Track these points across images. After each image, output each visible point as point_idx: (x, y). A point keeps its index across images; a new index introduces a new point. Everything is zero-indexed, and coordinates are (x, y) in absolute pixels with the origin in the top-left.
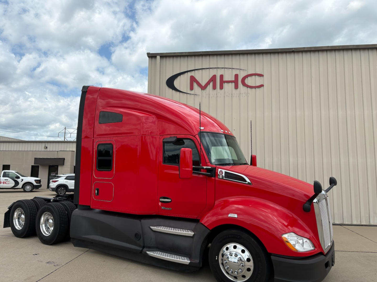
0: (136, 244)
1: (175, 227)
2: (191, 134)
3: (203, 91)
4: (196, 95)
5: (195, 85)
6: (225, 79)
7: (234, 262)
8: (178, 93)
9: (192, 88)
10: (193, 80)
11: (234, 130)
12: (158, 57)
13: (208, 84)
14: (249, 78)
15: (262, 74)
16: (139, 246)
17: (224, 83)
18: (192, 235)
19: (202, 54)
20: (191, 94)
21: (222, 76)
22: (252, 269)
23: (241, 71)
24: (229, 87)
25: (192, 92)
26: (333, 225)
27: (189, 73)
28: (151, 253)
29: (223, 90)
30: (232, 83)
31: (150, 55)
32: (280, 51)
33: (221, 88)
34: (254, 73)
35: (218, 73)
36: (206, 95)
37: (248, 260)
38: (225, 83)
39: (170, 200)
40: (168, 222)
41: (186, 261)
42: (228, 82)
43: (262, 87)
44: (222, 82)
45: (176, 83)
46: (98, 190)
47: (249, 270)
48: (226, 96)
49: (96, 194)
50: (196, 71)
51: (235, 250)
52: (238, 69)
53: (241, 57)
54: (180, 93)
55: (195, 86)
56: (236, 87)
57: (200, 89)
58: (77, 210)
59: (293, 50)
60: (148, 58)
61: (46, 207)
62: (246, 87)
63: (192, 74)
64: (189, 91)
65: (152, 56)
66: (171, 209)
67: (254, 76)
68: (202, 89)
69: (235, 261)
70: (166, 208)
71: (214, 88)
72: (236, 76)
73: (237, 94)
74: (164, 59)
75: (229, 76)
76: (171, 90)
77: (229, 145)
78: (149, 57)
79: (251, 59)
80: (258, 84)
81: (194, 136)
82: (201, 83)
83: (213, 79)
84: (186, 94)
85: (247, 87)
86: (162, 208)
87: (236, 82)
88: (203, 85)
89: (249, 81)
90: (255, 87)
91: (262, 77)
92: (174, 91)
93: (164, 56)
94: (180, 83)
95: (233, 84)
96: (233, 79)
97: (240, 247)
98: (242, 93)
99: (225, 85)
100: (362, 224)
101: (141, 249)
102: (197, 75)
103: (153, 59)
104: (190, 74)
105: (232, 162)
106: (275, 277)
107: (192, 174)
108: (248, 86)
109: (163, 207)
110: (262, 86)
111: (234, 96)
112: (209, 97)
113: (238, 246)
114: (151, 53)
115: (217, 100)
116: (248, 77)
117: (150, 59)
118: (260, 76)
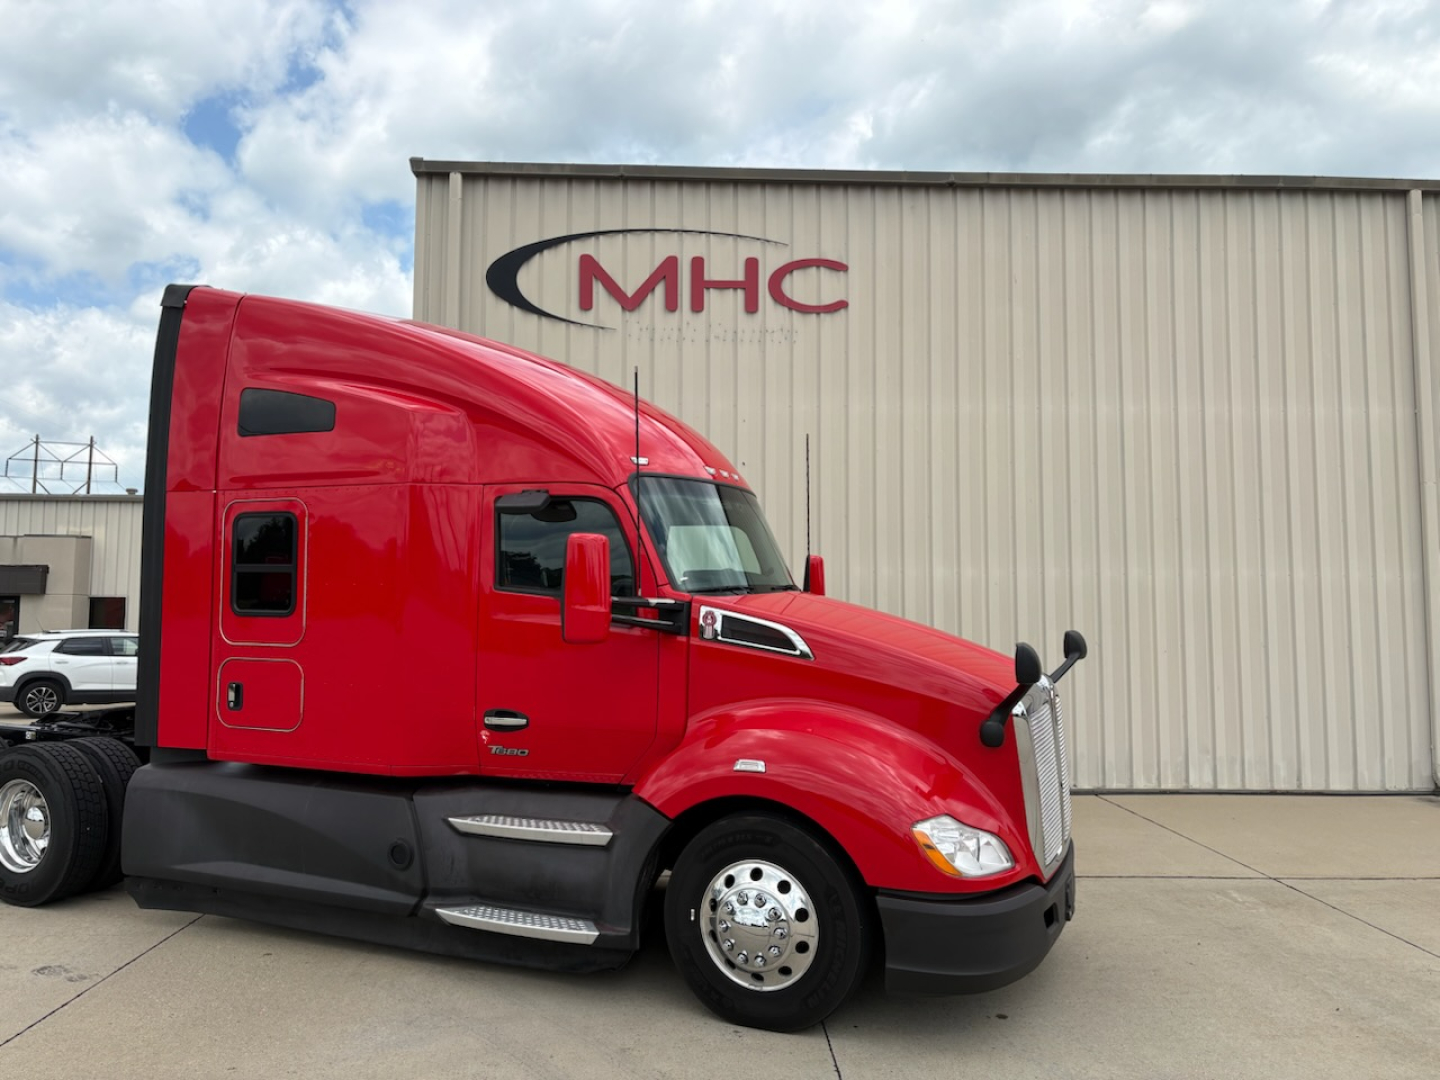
0: (393, 885)
1: (539, 817)
2: (603, 483)
3: (628, 313)
4: (602, 328)
5: (599, 290)
6: (712, 273)
7: (753, 925)
8: (534, 318)
9: (586, 303)
10: (590, 270)
11: (744, 464)
12: (456, 178)
13: (647, 289)
14: (795, 273)
15: (844, 262)
16: (406, 889)
17: (705, 291)
18: (604, 842)
19: (626, 174)
20: (582, 325)
21: (698, 264)
22: (813, 944)
23: (770, 248)
24: (723, 305)
25: (588, 318)
26: (1073, 793)
27: (574, 244)
28: (451, 914)
29: (704, 313)
30: (735, 289)
31: (423, 169)
32: (905, 181)
33: (697, 306)
34: (813, 255)
35: (686, 250)
36: (641, 329)
37: (802, 915)
38: (712, 290)
39: (523, 721)
40: (513, 798)
41: (583, 932)
42: (722, 285)
43: (842, 311)
44: (701, 285)
45: (527, 280)
46: (237, 691)
47: (802, 947)
48: (712, 338)
49: (232, 704)
50: (601, 237)
51: (756, 884)
52: (758, 239)
53: (770, 194)
54: (539, 318)
55: (598, 293)
56: (751, 306)
57: (618, 308)
58: (148, 767)
59: (952, 179)
60: (414, 179)
61: (12, 762)
62: (786, 310)
63: (588, 247)
64: (575, 314)
65: (430, 173)
66: (527, 751)
67: (813, 270)
68: (623, 308)
69: (755, 923)
70: (509, 751)
71: (671, 305)
72: (752, 265)
73: (754, 331)
74: (480, 186)
75: (724, 264)
76: (505, 306)
77: (731, 521)
78: (418, 174)
79: (804, 204)
80: (827, 300)
81: (614, 490)
82: (620, 284)
83: (667, 271)
84: (563, 324)
85: (790, 309)
86: (493, 751)
87: (748, 286)
88: (630, 292)
89: (798, 287)
90: (819, 310)
91: (842, 273)
92: (515, 309)
93: (477, 175)
94: (540, 280)
95: (740, 294)
96: (741, 277)
97: (773, 874)
98: (770, 331)
99: (712, 297)
100: (1164, 787)
101: (412, 901)
102: (607, 254)
103: (436, 185)
104: (578, 249)
105: (744, 583)
106: (889, 965)
107: (609, 627)
108: (793, 306)
109: (494, 748)
110: (841, 306)
111: (742, 341)
112: (652, 340)
113: (767, 868)
114: (426, 158)
115: (680, 349)
116: (791, 272)
117: (424, 182)
118: (838, 267)
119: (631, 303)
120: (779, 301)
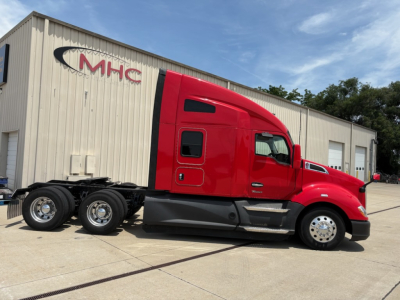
4: (86, 75)
9: (81, 67)
10: (83, 59)
12: (47, 21)
13: (97, 67)
17: (111, 71)
21: (109, 63)
24: (115, 76)
25: (81, 71)
29: (110, 77)
30: (118, 72)
31: (36, 15)
33: (109, 75)
34: (135, 68)
44: (110, 69)
48: (112, 84)
52: (123, 61)
53: (127, 51)
56: (121, 78)
62: (128, 80)
64: (78, 69)
65: (38, 17)
68: (91, 71)
71: (103, 73)
73: (121, 84)
74: (53, 25)
75: (116, 65)
76: (59, 64)
82: (91, 64)
83: (102, 64)
87: (120, 72)
90: (135, 81)
93: (55, 22)
94: (69, 58)
96: (119, 69)
98: (125, 85)
103: (40, 20)
108: (130, 80)
110: (139, 82)
111: (118, 85)
112: (98, 81)
116: (130, 71)
117: (35, 19)
118: (140, 73)
119: (93, 70)
120: (127, 77)
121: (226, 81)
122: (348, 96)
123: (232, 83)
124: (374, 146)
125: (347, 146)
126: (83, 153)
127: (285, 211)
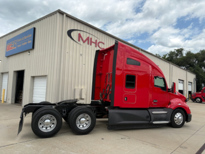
4: (81, 44)
8: (73, 41)
9: (79, 40)
10: (80, 36)
13: (86, 41)
19: (85, 24)
21: (91, 39)
25: (79, 42)
28: (155, 122)
29: (91, 46)
33: (91, 45)
34: (102, 41)
36: (85, 46)
39: (157, 101)
42: (94, 43)
44: (91, 42)
48: (92, 49)
49: (125, 100)
52: (97, 38)
56: (96, 46)
63: (80, 32)
71: (88, 44)
72: (96, 41)
76: (70, 38)
83: (88, 39)
84: (76, 43)
87: (96, 43)
88: (84, 40)
94: (74, 35)
101: (149, 122)
103: (61, 15)
115: (89, 50)
116: (100, 43)
118: (104, 44)
119: (84, 42)
120: (99, 46)
121: (139, 49)
122: (178, 57)
123: (142, 50)
124: (195, 82)
125: (185, 82)
126: (80, 87)
127: (166, 112)
